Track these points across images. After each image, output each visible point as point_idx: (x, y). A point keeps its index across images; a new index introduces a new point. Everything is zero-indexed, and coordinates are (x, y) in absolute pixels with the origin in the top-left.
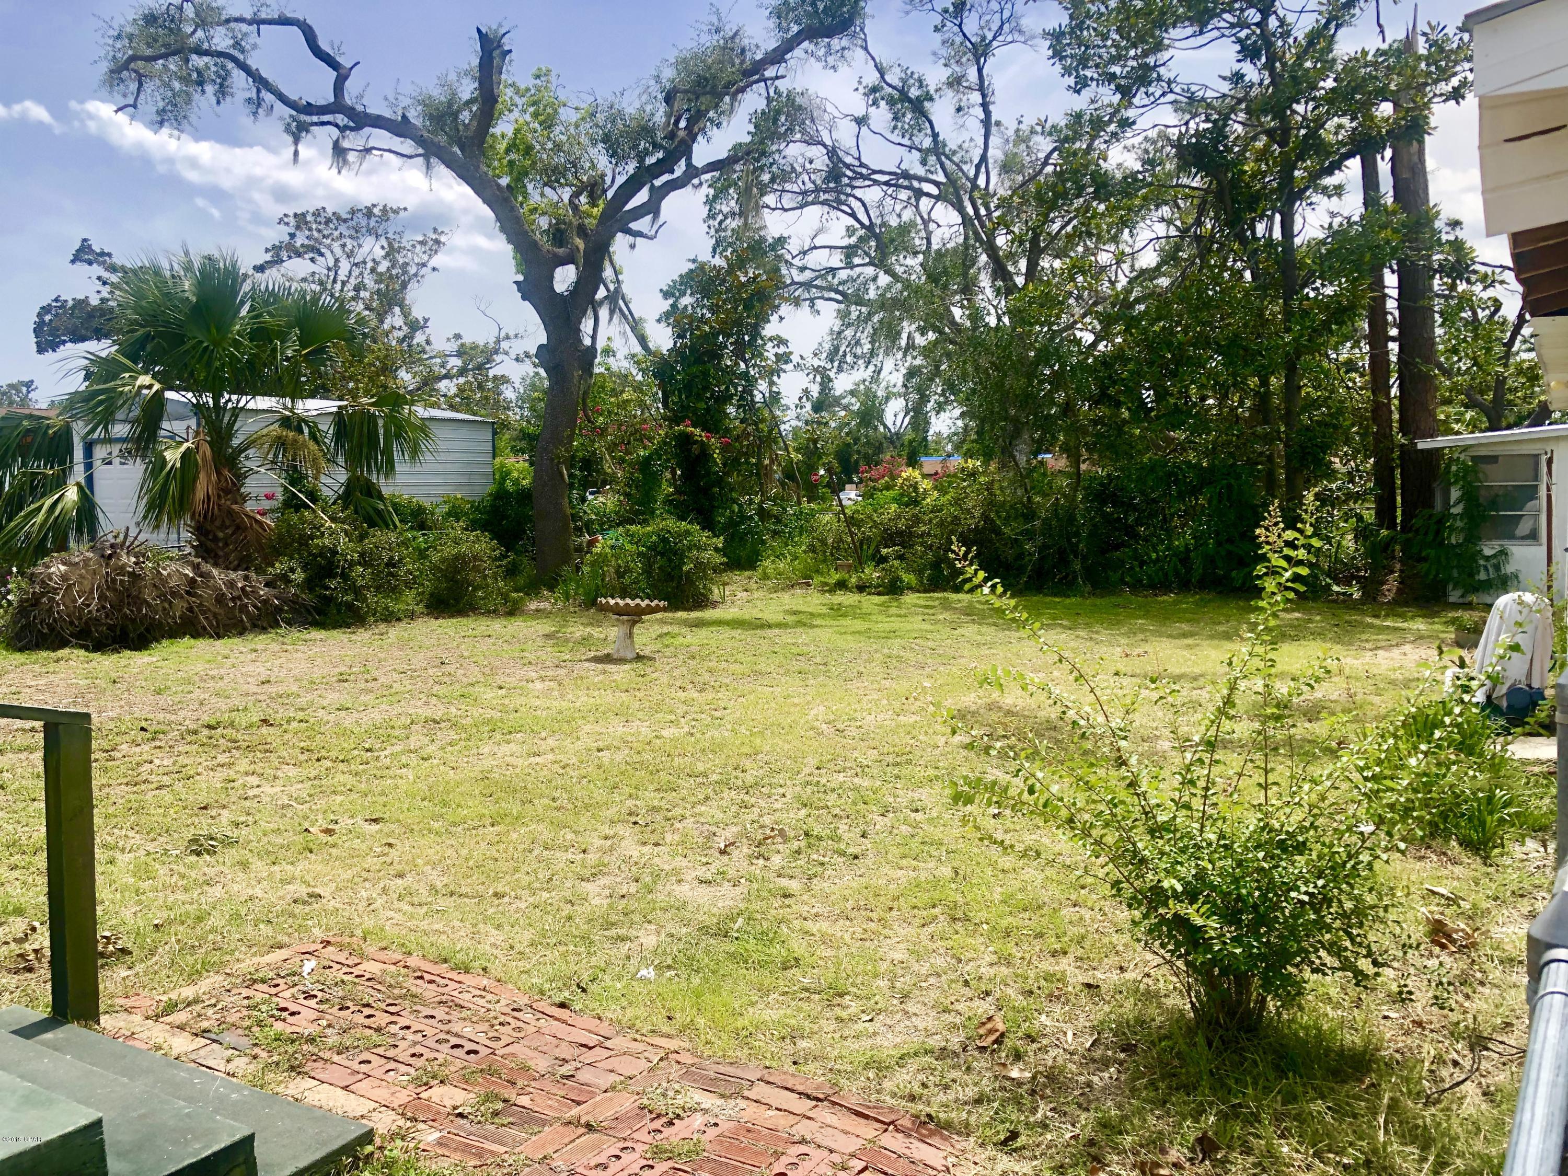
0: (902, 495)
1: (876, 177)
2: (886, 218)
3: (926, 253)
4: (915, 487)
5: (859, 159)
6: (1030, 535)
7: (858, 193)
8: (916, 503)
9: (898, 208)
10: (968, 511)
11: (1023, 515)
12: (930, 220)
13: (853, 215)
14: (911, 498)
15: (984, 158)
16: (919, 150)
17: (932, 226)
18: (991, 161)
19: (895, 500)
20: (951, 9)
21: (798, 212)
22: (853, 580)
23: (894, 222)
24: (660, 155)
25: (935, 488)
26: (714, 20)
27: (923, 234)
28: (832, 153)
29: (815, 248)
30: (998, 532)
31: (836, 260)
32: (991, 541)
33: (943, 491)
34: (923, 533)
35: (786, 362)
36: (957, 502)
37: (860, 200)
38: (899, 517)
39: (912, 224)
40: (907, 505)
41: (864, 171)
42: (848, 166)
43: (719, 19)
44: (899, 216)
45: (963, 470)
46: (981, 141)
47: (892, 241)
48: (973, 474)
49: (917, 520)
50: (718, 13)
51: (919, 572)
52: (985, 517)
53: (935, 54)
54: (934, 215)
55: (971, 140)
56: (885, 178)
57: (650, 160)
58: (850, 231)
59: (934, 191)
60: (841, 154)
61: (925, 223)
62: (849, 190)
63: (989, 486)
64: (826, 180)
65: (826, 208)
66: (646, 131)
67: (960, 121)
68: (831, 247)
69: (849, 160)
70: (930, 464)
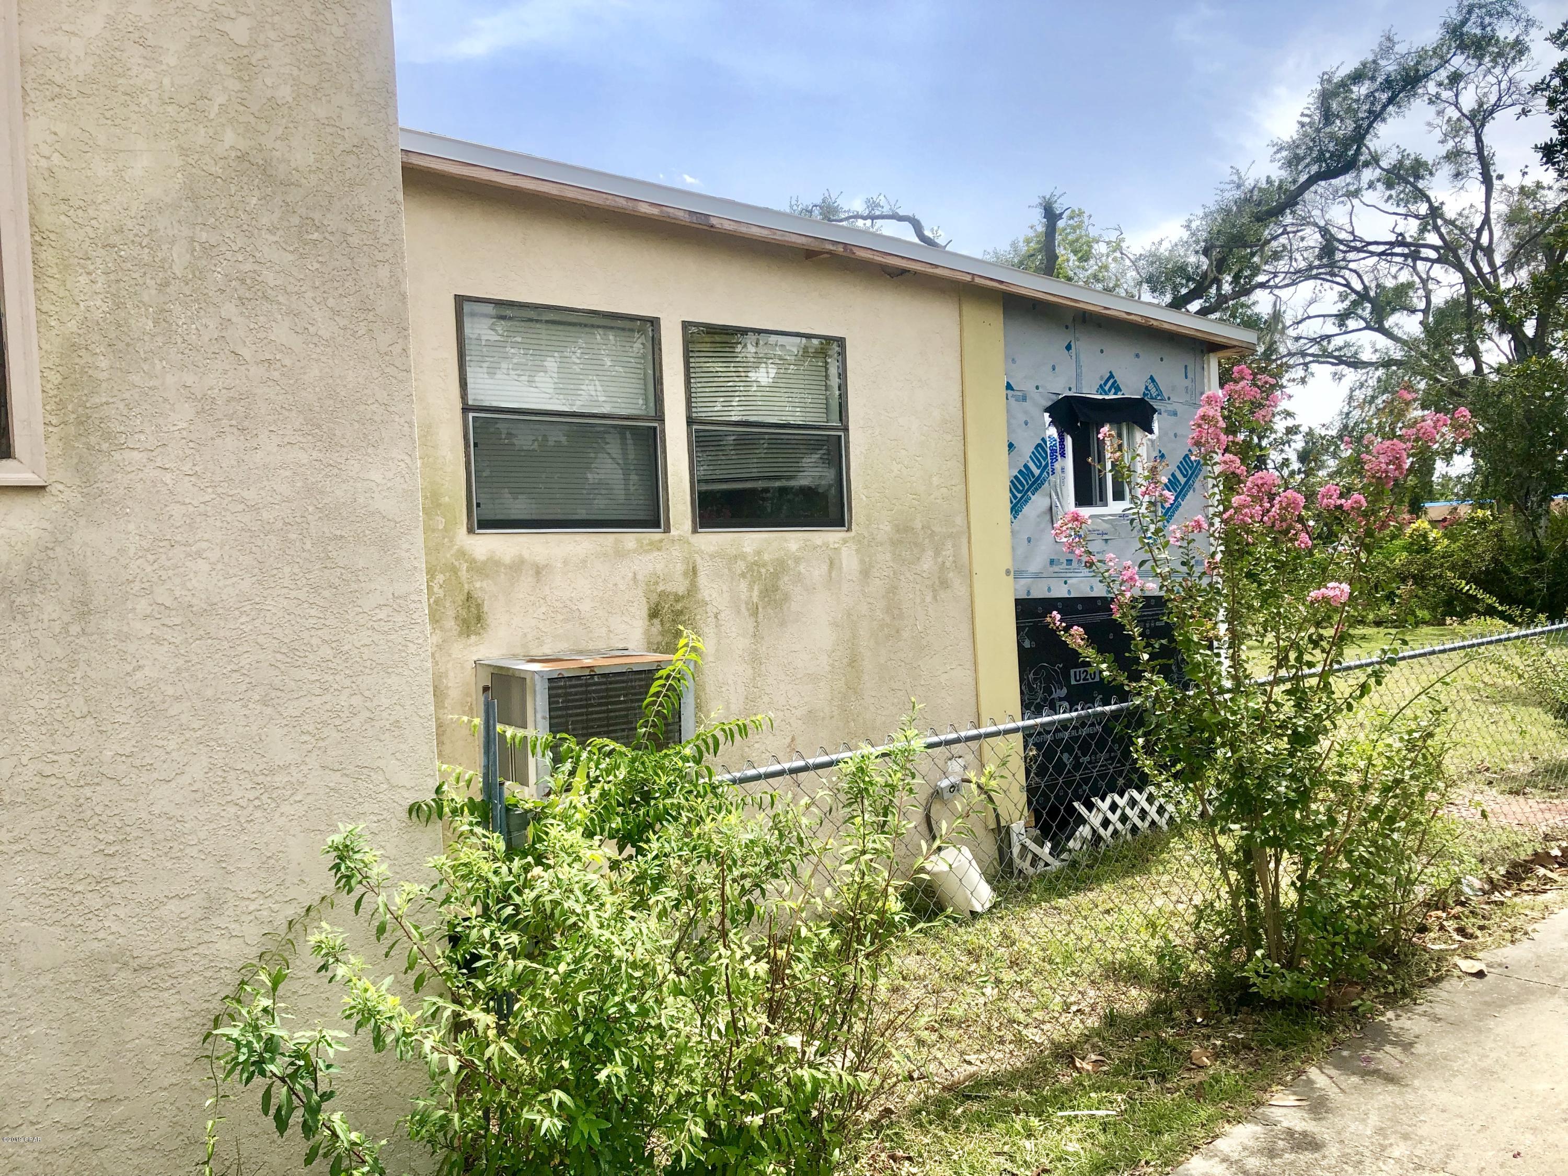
0: (1412, 544)
1: (1372, 248)
2: (1381, 281)
3: (1425, 312)
4: (1425, 536)
5: (1352, 233)
6: (1539, 574)
7: (1352, 265)
8: (1427, 550)
9: (1394, 270)
10: (1479, 556)
11: (1533, 557)
12: (1429, 278)
13: (1348, 285)
14: (1421, 545)
15: (1486, 221)
16: (1416, 217)
17: (1431, 286)
18: (1493, 222)
19: (1404, 548)
20: (1446, 81)
21: (1292, 288)
22: (1371, 617)
23: (1390, 283)
24: (1192, 286)
25: (1445, 536)
26: (1235, 178)
27: (1421, 292)
28: (1325, 232)
29: (1309, 317)
30: (1507, 572)
31: (1330, 328)
32: (1502, 580)
33: (1452, 537)
34: (1435, 576)
35: (1296, 433)
36: (1467, 548)
37: (1355, 271)
38: (1411, 563)
39: (1410, 285)
40: (1418, 553)
41: (1358, 244)
42: (1341, 242)
43: (1240, 178)
44: (1395, 277)
45: (1472, 519)
46: (1482, 208)
47: (1389, 303)
48: (1483, 523)
49: (1429, 565)
50: (1238, 172)
51: (1433, 609)
52: (1494, 560)
53: (1429, 124)
54: (1432, 274)
55: (1472, 206)
56: (1381, 248)
57: (1184, 291)
58: (1343, 297)
59: (1433, 255)
60: (1334, 231)
61: (1424, 282)
62: (1343, 264)
63: (1498, 534)
64: (1320, 257)
65: (1319, 282)
66: (1181, 270)
67: (1460, 184)
68: (1324, 316)
69: (1342, 235)
70: (1437, 509)
